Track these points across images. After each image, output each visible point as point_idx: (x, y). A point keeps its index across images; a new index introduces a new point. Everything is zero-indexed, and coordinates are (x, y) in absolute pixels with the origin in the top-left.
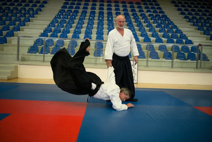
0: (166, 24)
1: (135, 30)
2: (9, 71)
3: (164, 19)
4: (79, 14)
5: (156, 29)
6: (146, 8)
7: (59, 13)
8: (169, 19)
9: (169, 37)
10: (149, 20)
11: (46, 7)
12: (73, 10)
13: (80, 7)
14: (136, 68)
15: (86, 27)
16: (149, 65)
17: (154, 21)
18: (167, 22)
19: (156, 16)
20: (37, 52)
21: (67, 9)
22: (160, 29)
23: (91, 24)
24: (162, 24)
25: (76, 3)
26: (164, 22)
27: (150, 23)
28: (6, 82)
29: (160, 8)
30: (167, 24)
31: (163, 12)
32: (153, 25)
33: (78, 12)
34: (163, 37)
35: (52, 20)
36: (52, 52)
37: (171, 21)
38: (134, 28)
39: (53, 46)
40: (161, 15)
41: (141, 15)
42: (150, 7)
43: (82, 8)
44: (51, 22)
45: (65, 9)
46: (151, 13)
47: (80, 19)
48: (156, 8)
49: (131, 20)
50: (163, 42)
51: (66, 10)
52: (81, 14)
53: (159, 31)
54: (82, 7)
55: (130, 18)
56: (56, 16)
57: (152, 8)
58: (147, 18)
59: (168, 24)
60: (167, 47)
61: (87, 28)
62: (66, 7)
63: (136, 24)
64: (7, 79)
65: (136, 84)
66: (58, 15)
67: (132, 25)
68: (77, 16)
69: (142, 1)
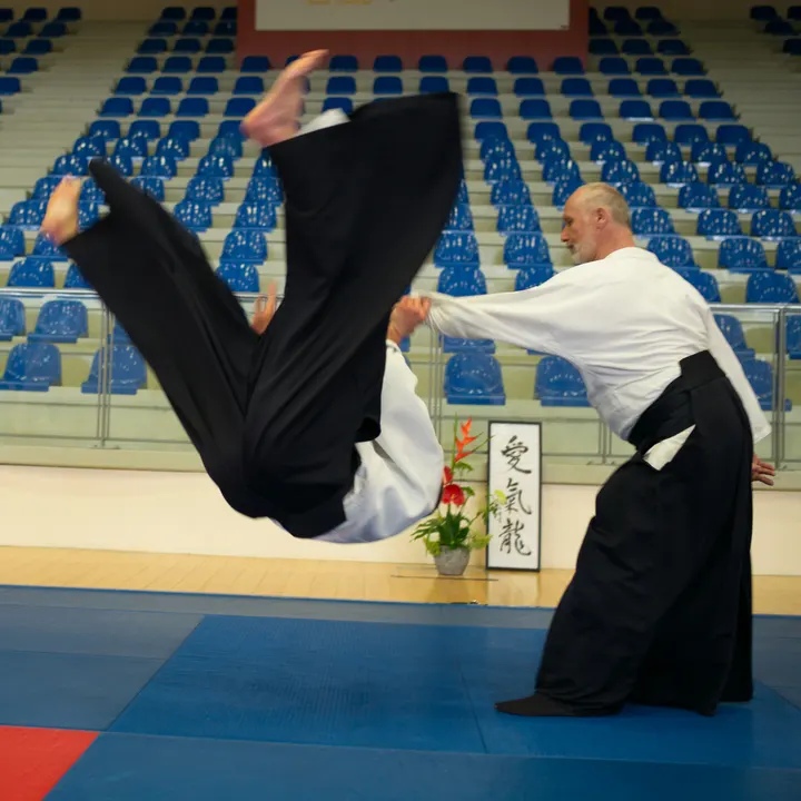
0: (744, 182)
1: (537, 228)
3: (731, 150)
4: (200, 145)
5: (677, 214)
6: (614, 89)
7: (78, 143)
8: (766, 149)
9: (764, 264)
10: (633, 160)
12: (165, 122)
13: (212, 105)
14: (528, 472)
15: (232, 221)
16: (614, 452)
17: (665, 169)
18: (751, 170)
19: (682, 134)
21: (132, 118)
22: (701, 215)
23: (261, 202)
24: (720, 180)
25: (186, 83)
26: (729, 172)
27: (637, 180)
29: (708, 89)
30: (752, 180)
31: (725, 111)
32: (659, 190)
33: (194, 131)
34: (723, 264)
35: (33, 183)
37: (781, 160)
38: (531, 214)
40: (712, 127)
41: (586, 134)
42: (642, 81)
43: (224, 106)
44: (28, 193)
45: (120, 120)
46: (647, 120)
47: (201, 173)
48: (681, 87)
49: (515, 165)
50: (723, 296)
51: (125, 122)
52: (213, 144)
53: (695, 228)
54: (219, 100)
55: (513, 157)
56: (59, 161)
57: (654, 89)
58: (620, 148)
59: (759, 182)
60: (745, 329)
61: (237, 225)
62: (127, 108)
63: (551, 189)
65: (531, 579)
66: (75, 152)
67: (521, 194)
68: (186, 153)
69: (594, 48)
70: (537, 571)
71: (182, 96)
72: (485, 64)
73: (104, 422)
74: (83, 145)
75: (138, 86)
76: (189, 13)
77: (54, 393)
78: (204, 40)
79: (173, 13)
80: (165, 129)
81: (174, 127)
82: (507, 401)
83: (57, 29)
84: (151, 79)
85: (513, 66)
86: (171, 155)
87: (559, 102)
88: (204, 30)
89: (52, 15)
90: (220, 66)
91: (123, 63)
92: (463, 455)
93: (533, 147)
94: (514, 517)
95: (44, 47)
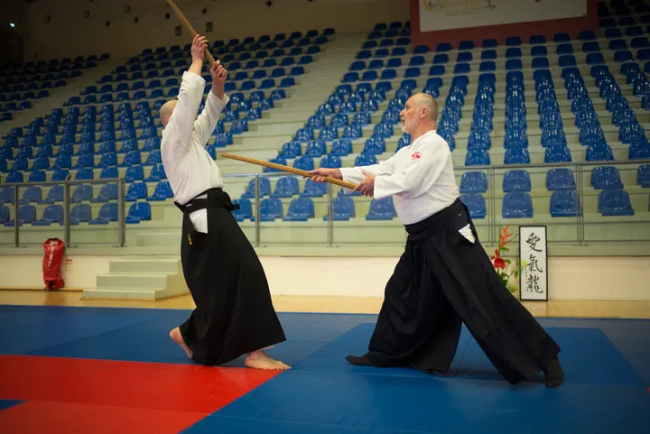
1: (561, 125)
2: (164, 275)
4: (391, 94)
7: (330, 97)
10: (617, 84)
11: (299, 84)
12: (374, 83)
13: (398, 73)
14: (540, 251)
16: (586, 239)
17: (635, 87)
19: (648, 67)
20: (246, 217)
21: (358, 82)
25: (385, 62)
27: (619, 94)
28: (152, 306)
33: (388, 87)
35: (307, 119)
36: (289, 215)
38: (557, 118)
39: (297, 197)
41: (593, 72)
42: (628, 39)
43: (404, 72)
44: (305, 124)
45: (352, 84)
46: (630, 61)
47: (389, 108)
49: (585, 90)
51: (354, 85)
52: (397, 92)
54: (401, 70)
56: (320, 106)
57: (635, 43)
62: (355, 77)
63: (569, 103)
64: (153, 297)
65: (544, 304)
66: (329, 102)
67: (553, 107)
68: (384, 98)
69: (602, 24)
70: (547, 300)
71: (383, 69)
72: (542, 39)
73: (331, 235)
74: (332, 98)
75: (361, 66)
76: (388, 25)
77: (310, 221)
78: (395, 39)
79: (380, 26)
80: (374, 87)
81: (379, 85)
82: (534, 216)
83: (323, 40)
84: (367, 61)
85: (557, 38)
86: (375, 100)
87: (580, 56)
88: (395, 34)
89: (321, 32)
90: (403, 52)
91: (354, 55)
92: (504, 243)
93: (564, 81)
94: (533, 274)
95: (316, 50)
